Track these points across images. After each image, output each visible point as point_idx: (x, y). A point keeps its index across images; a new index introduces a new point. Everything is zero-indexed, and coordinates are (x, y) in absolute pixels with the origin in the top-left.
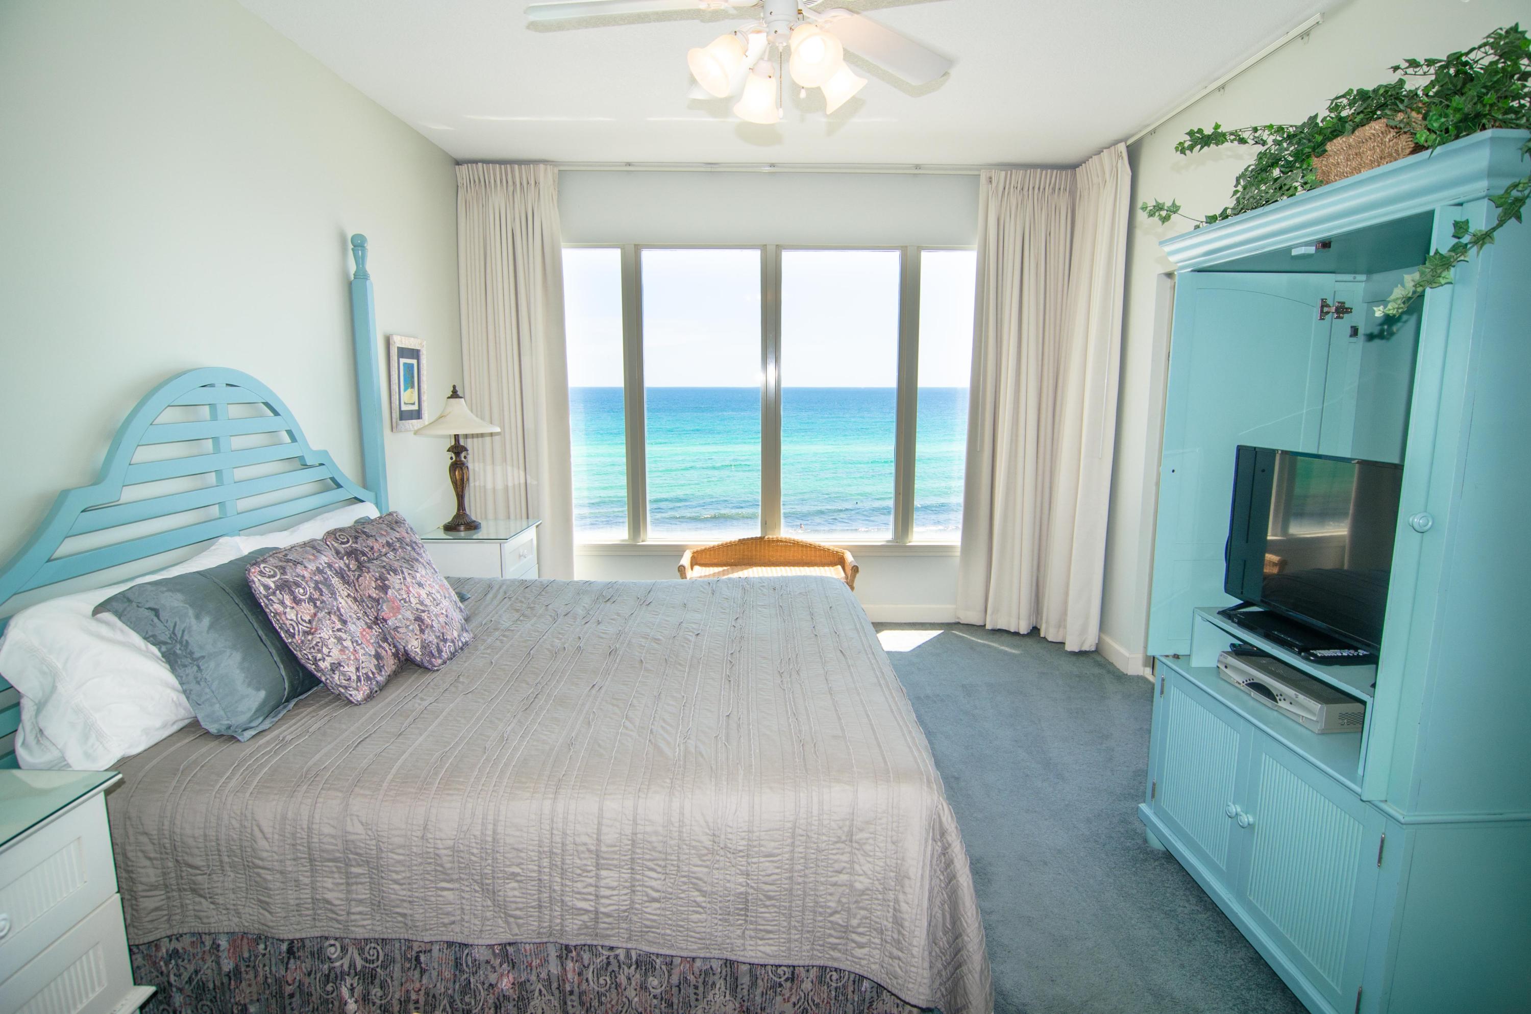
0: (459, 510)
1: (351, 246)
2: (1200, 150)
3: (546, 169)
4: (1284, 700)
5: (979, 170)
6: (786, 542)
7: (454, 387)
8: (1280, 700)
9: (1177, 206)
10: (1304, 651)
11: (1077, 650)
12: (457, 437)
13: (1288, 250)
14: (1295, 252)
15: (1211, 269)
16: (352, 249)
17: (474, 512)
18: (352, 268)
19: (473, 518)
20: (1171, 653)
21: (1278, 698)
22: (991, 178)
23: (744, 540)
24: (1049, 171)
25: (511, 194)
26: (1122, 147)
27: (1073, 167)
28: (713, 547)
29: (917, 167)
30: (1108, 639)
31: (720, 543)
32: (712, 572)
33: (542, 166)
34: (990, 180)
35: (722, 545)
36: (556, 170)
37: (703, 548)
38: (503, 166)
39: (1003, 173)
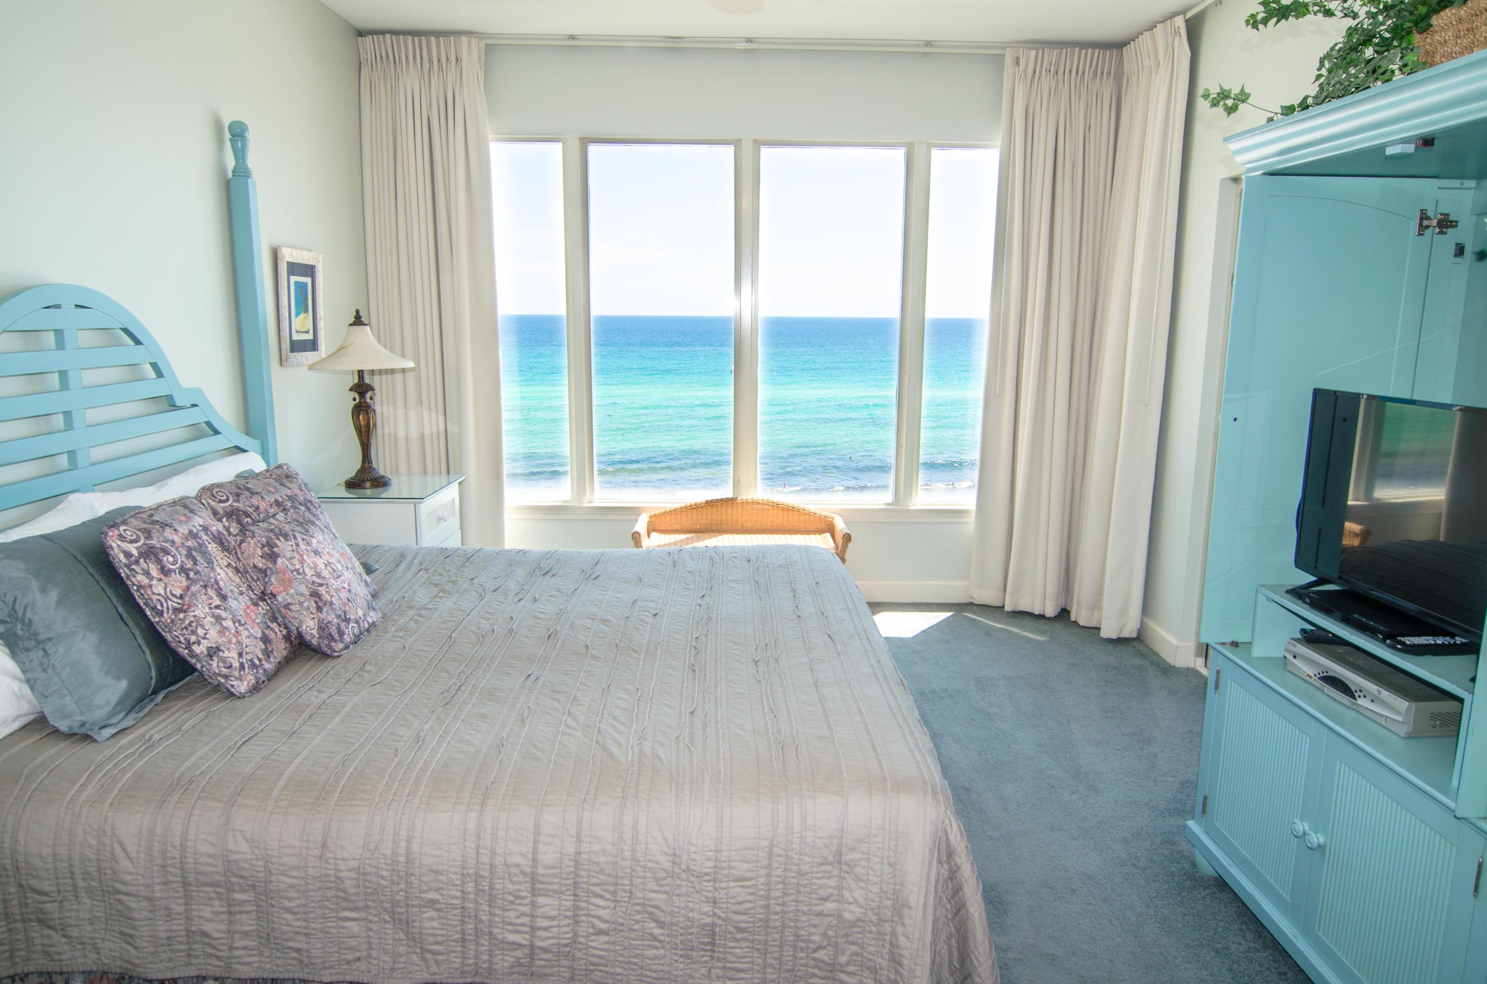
0: (364, 462)
1: (228, 136)
2: (1277, 23)
3: (470, 44)
4: (1365, 697)
5: (1004, 48)
6: (764, 504)
7: (357, 311)
8: (1359, 697)
9: (1246, 94)
10: (1390, 638)
11: (1115, 637)
12: (361, 373)
13: (1382, 148)
14: (1389, 151)
15: (1285, 172)
16: (230, 140)
17: (382, 466)
18: (230, 163)
19: (382, 473)
20: (1228, 639)
21: (1356, 695)
22: (1018, 59)
23: (712, 501)
24: (1090, 50)
25: (426, 72)
26: (1180, 22)
27: (1119, 46)
28: (675, 510)
29: (928, 44)
30: (1151, 624)
31: (683, 505)
32: (673, 541)
33: (464, 39)
34: (1017, 61)
35: (685, 507)
36: (482, 44)
37: (663, 511)
38: (416, 39)
39: (1033, 53)
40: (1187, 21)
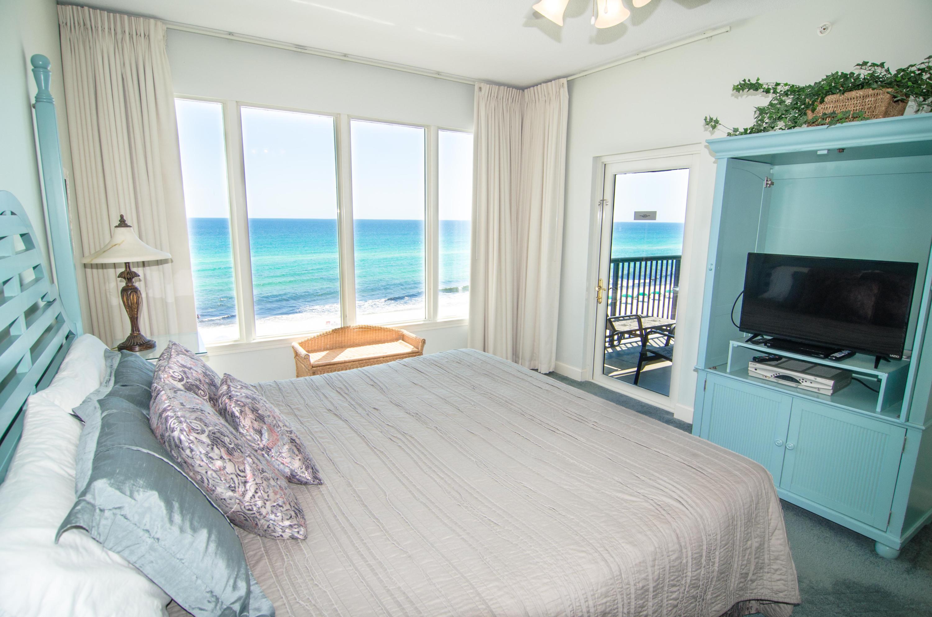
0: (133, 330)
1: (30, 67)
2: (748, 91)
3: (156, 24)
4: (806, 381)
5: (474, 82)
6: (365, 328)
7: (122, 217)
8: (802, 382)
9: (717, 120)
12: (127, 265)
13: (816, 151)
14: (819, 153)
15: (744, 158)
16: (33, 70)
17: (145, 331)
18: (34, 91)
19: (149, 338)
21: (801, 382)
22: (480, 88)
23: (336, 329)
26: (564, 81)
27: (522, 89)
28: (314, 338)
29: (438, 73)
30: (561, 364)
31: (319, 334)
32: (320, 357)
33: (152, 21)
34: (480, 89)
35: (320, 335)
36: (165, 28)
37: (306, 339)
39: (488, 86)
40: (567, 81)
